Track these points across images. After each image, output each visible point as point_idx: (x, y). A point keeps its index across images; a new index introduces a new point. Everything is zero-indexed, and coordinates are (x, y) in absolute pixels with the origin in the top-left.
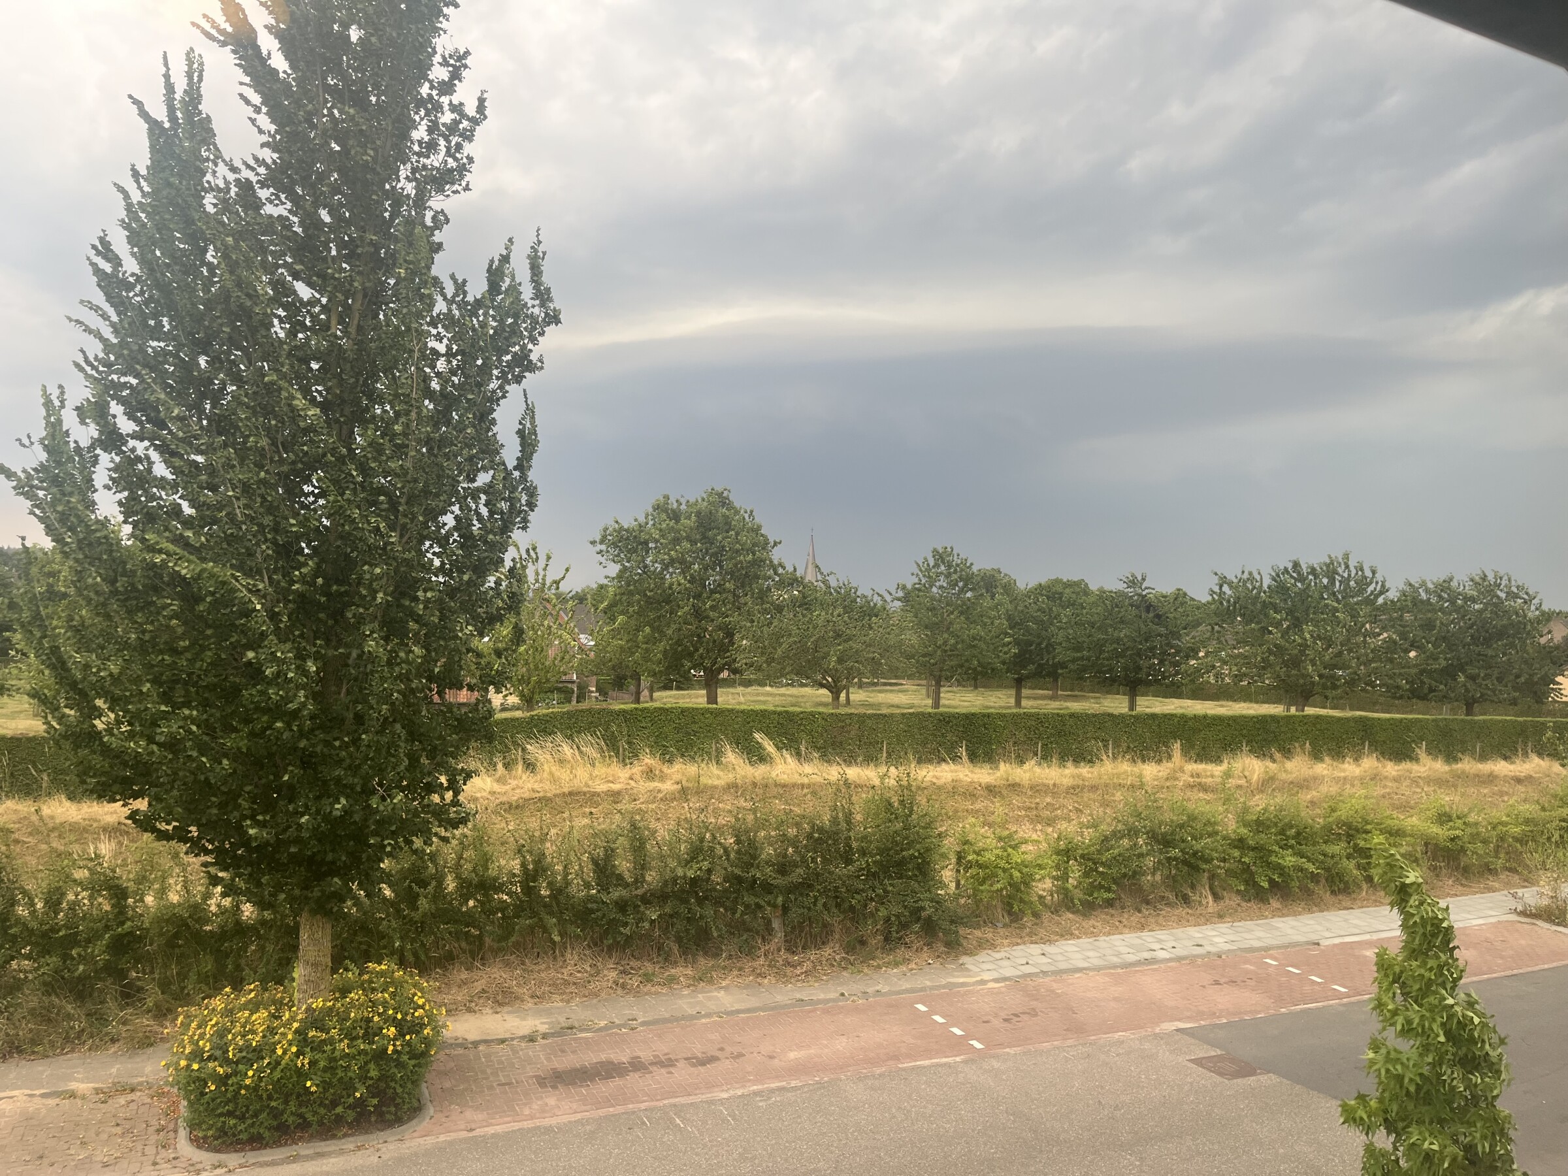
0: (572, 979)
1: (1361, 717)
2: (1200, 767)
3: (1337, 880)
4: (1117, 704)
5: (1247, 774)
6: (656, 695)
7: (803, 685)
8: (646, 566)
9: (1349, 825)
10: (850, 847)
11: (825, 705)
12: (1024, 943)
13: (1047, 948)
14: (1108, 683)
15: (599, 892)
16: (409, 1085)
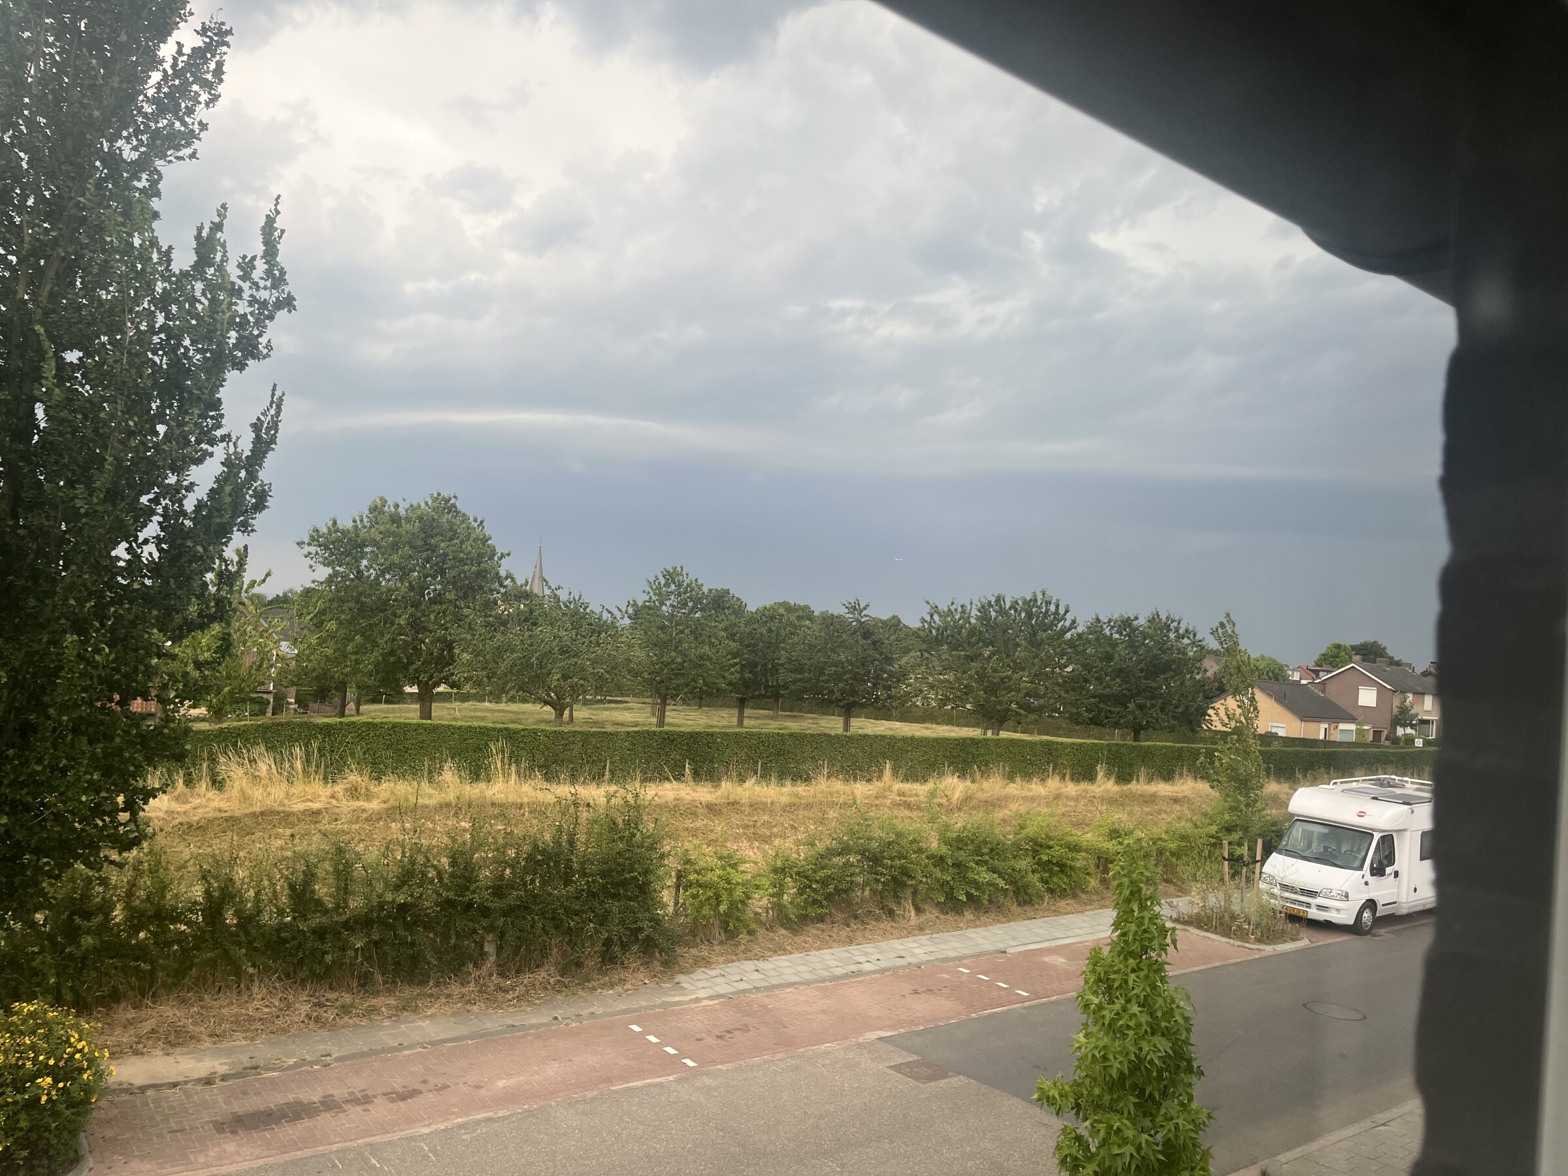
0: (258, 1015)
1: (1048, 741)
2: (907, 786)
3: (1022, 891)
4: (832, 725)
5: (947, 793)
6: (363, 708)
7: (524, 701)
8: (359, 572)
9: (1034, 841)
10: (571, 868)
11: (548, 722)
12: (739, 960)
13: (761, 964)
14: (826, 705)
15: (294, 918)
16: (66, 1136)
